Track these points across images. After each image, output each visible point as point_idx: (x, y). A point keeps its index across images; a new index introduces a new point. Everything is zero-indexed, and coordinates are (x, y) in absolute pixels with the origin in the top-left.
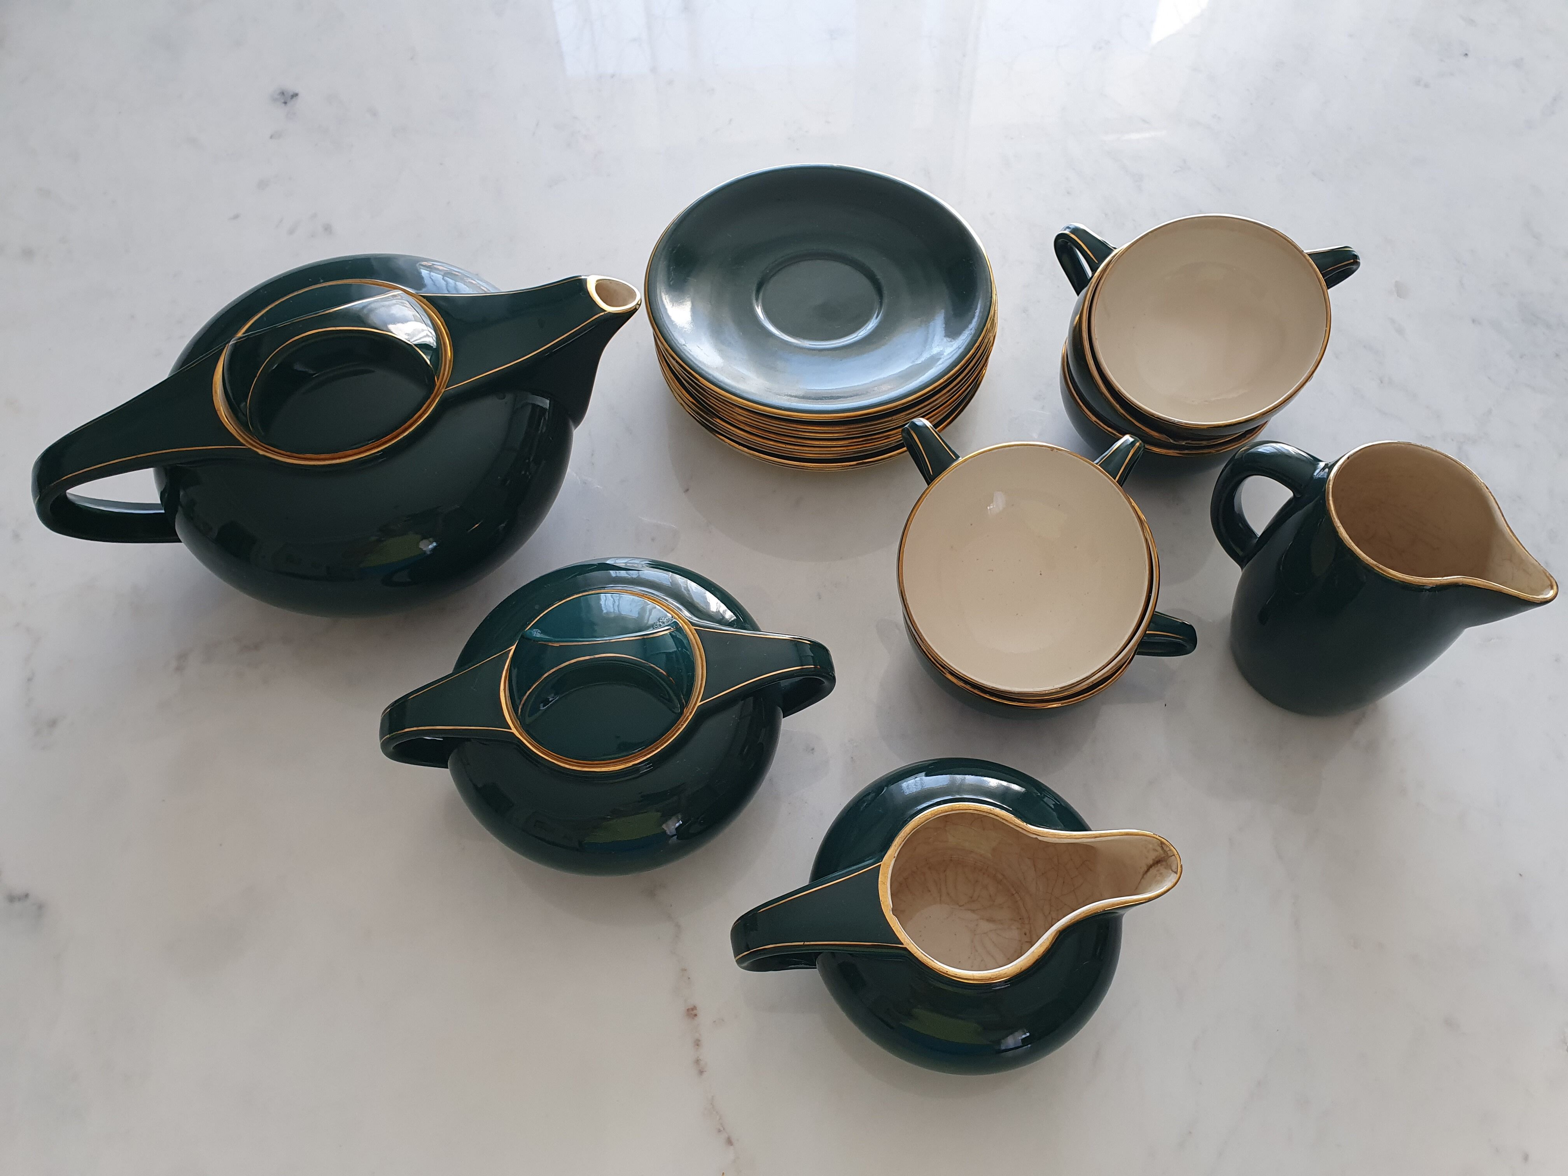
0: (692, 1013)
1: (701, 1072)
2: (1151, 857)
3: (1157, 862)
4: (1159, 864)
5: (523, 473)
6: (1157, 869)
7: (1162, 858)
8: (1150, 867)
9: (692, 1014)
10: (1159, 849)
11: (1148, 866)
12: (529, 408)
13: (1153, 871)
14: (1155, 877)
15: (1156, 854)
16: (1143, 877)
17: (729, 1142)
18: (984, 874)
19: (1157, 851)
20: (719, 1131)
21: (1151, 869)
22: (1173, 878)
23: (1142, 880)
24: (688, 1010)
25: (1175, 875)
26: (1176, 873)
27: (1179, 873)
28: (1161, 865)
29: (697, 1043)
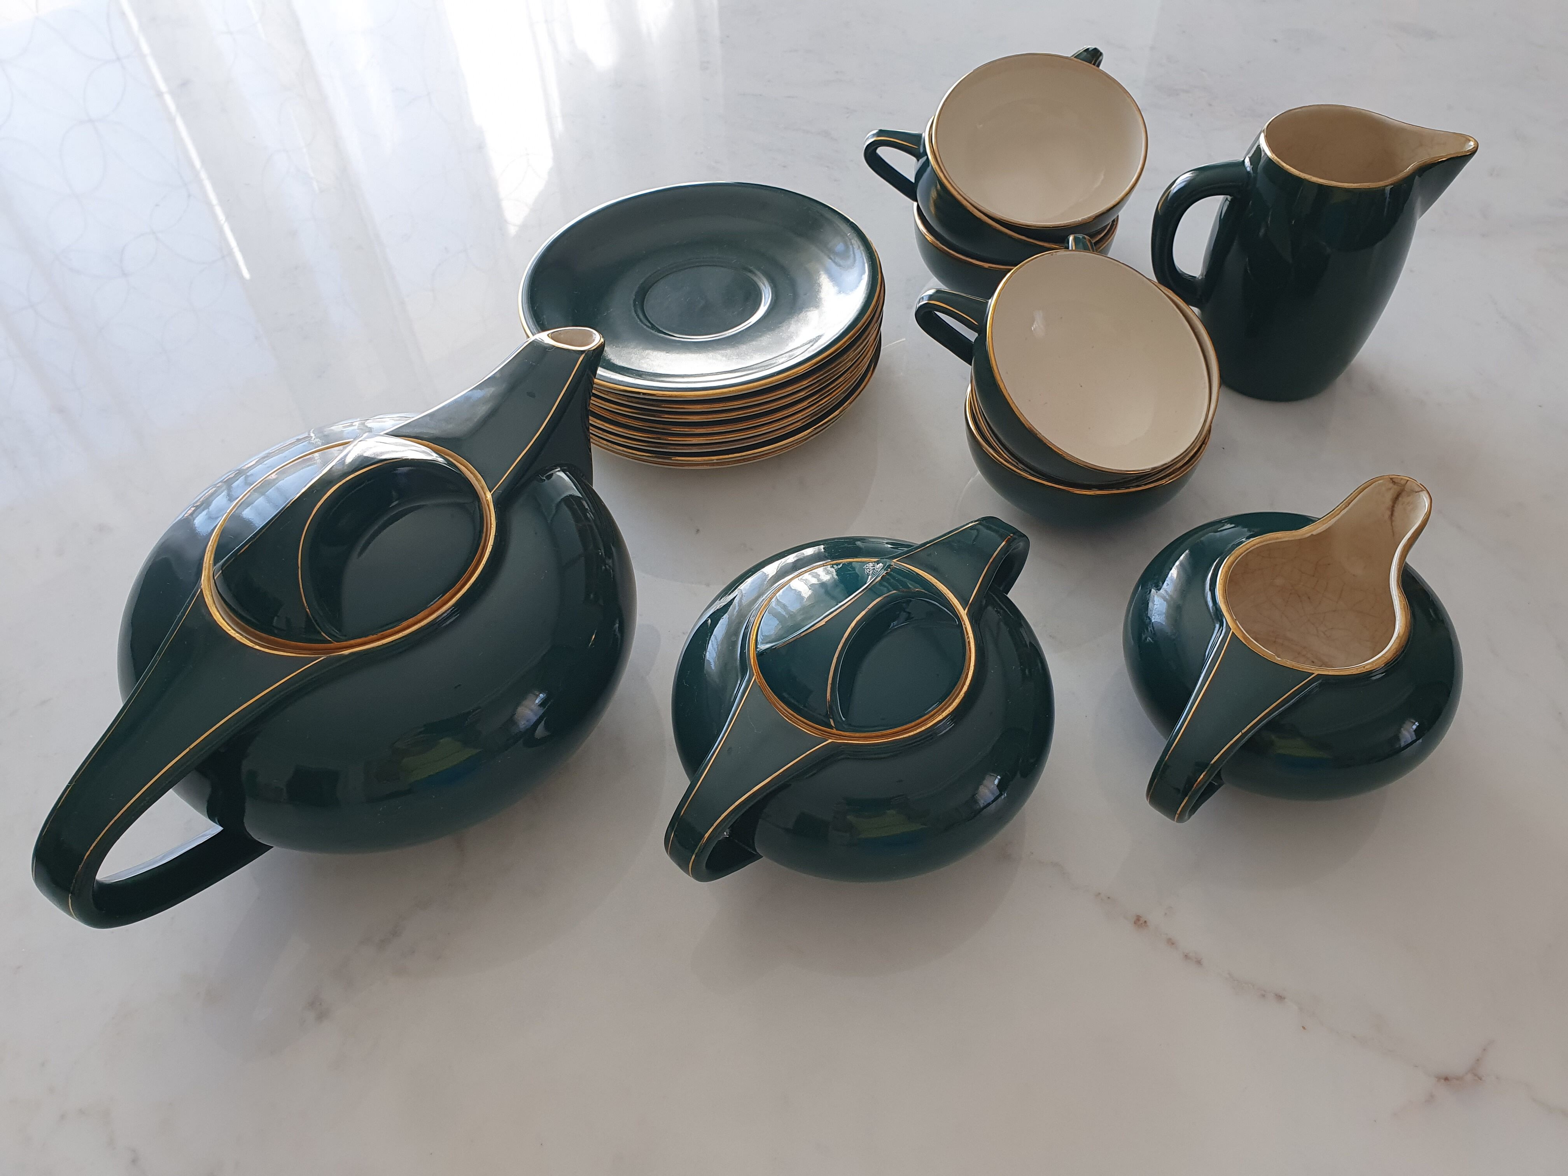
0: (1140, 922)
1: (1199, 962)
2: (1388, 497)
3: (1397, 497)
4: (1401, 498)
5: (604, 567)
6: (1401, 503)
7: (1399, 490)
8: (1392, 510)
9: (1142, 924)
10: (1391, 485)
11: (1390, 508)
12: (565, 508)
13: (1399, 508)
14: (1404, 511)
15: (1392, 491)
16: (1392, 522)
17: (1280, 998)
19: (1390, 489)
20: (1263, 996)
21: (1395, 509)
22: (1423, 499)
23: (1393, 524)
24: (1135, 923)
26: (1422, 493)
28: (1403, 496)
29: (1171, 942)
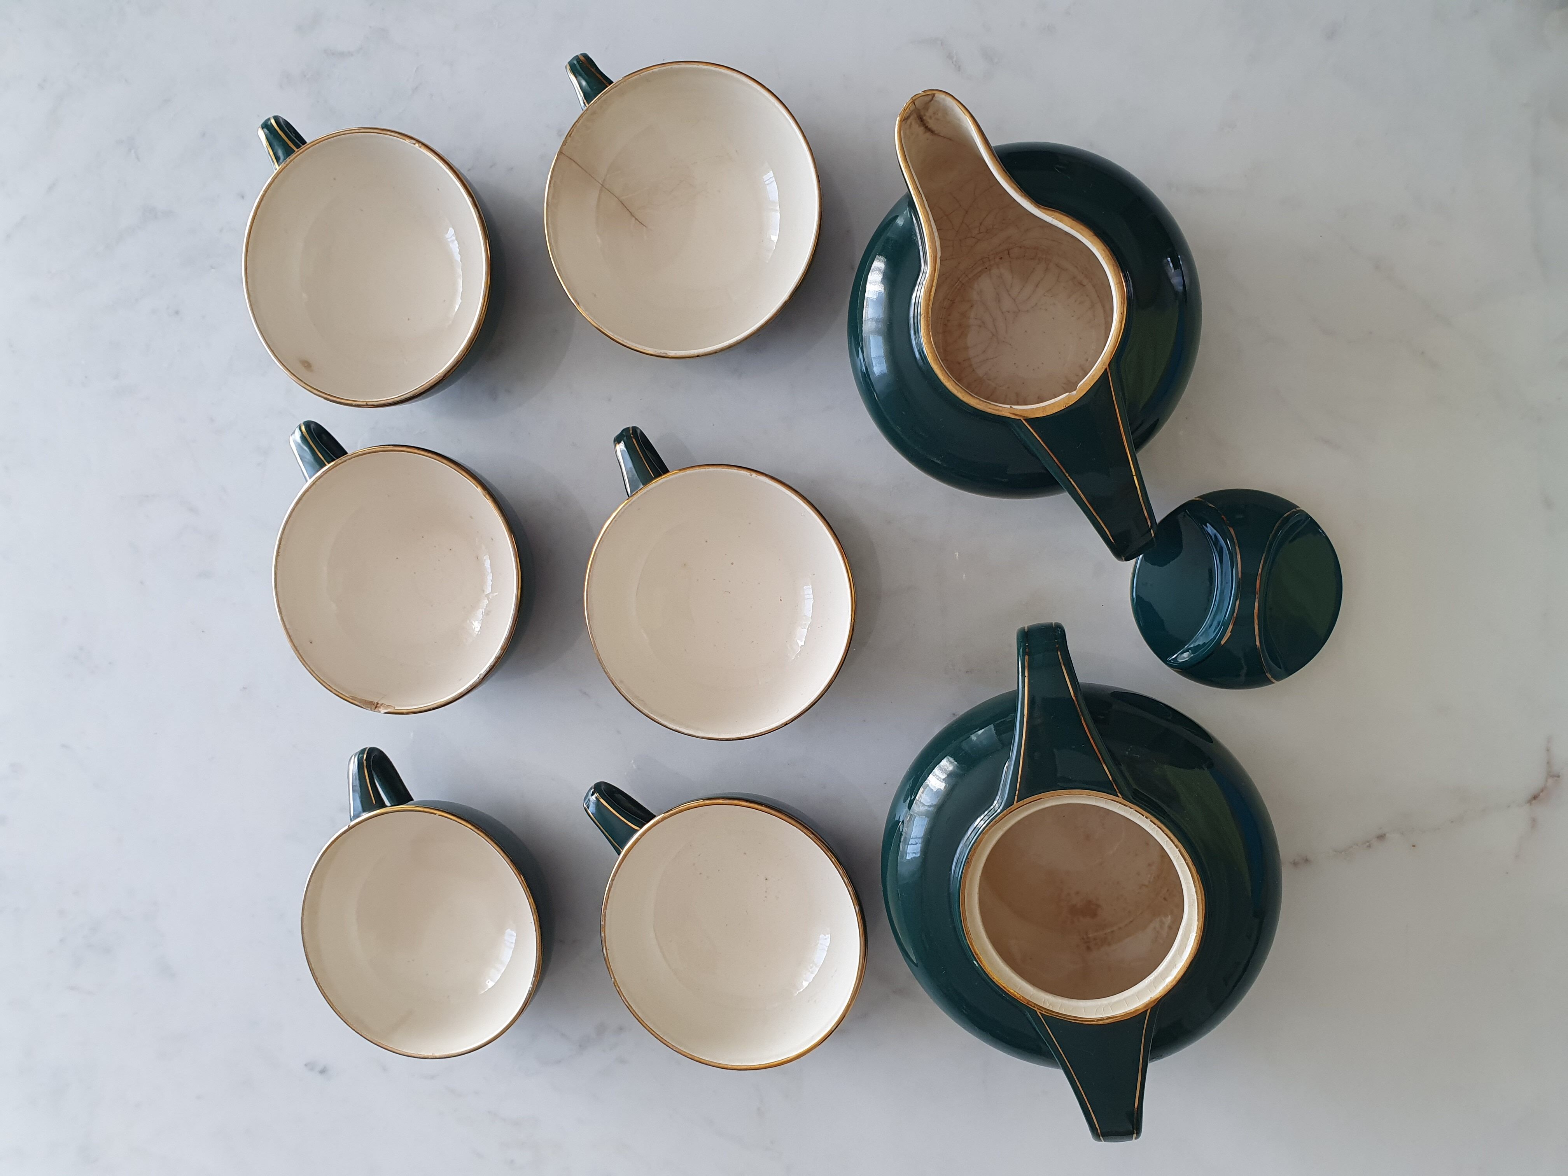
2: (919, 130)
3: (921, 120)
4: (924, 118)
6: (929, 120)
7: (918, 117)
8: (928, 129)
10: (909, 122)
11: (925, 132)
13: (931, 124)
14: (938, 119)
15: (915, 124)
16: (938, 135)
17: (1382, 838)
18: (948, 321)
19: (911, 124)
20: (1370, 849)
21: (929, 127)
22: (940, 97)
23: (942, 135)
25: (936, 95)
26: (934, 95)
27: (934, 92)
28: (925, 115)
